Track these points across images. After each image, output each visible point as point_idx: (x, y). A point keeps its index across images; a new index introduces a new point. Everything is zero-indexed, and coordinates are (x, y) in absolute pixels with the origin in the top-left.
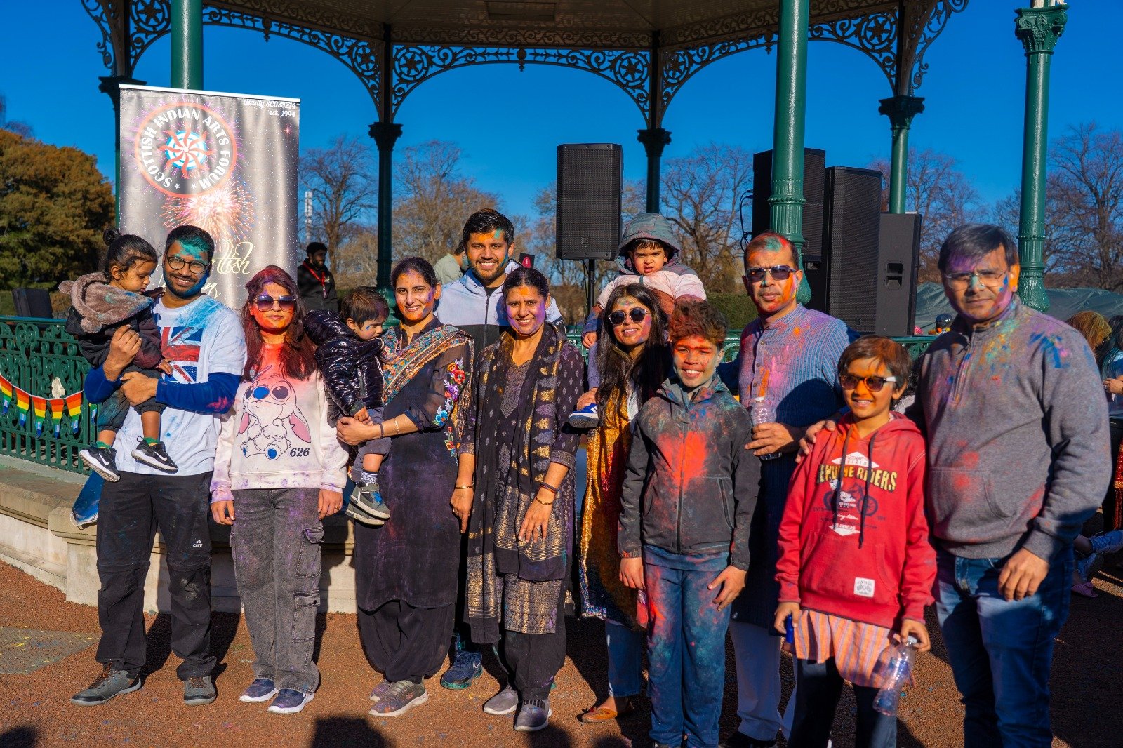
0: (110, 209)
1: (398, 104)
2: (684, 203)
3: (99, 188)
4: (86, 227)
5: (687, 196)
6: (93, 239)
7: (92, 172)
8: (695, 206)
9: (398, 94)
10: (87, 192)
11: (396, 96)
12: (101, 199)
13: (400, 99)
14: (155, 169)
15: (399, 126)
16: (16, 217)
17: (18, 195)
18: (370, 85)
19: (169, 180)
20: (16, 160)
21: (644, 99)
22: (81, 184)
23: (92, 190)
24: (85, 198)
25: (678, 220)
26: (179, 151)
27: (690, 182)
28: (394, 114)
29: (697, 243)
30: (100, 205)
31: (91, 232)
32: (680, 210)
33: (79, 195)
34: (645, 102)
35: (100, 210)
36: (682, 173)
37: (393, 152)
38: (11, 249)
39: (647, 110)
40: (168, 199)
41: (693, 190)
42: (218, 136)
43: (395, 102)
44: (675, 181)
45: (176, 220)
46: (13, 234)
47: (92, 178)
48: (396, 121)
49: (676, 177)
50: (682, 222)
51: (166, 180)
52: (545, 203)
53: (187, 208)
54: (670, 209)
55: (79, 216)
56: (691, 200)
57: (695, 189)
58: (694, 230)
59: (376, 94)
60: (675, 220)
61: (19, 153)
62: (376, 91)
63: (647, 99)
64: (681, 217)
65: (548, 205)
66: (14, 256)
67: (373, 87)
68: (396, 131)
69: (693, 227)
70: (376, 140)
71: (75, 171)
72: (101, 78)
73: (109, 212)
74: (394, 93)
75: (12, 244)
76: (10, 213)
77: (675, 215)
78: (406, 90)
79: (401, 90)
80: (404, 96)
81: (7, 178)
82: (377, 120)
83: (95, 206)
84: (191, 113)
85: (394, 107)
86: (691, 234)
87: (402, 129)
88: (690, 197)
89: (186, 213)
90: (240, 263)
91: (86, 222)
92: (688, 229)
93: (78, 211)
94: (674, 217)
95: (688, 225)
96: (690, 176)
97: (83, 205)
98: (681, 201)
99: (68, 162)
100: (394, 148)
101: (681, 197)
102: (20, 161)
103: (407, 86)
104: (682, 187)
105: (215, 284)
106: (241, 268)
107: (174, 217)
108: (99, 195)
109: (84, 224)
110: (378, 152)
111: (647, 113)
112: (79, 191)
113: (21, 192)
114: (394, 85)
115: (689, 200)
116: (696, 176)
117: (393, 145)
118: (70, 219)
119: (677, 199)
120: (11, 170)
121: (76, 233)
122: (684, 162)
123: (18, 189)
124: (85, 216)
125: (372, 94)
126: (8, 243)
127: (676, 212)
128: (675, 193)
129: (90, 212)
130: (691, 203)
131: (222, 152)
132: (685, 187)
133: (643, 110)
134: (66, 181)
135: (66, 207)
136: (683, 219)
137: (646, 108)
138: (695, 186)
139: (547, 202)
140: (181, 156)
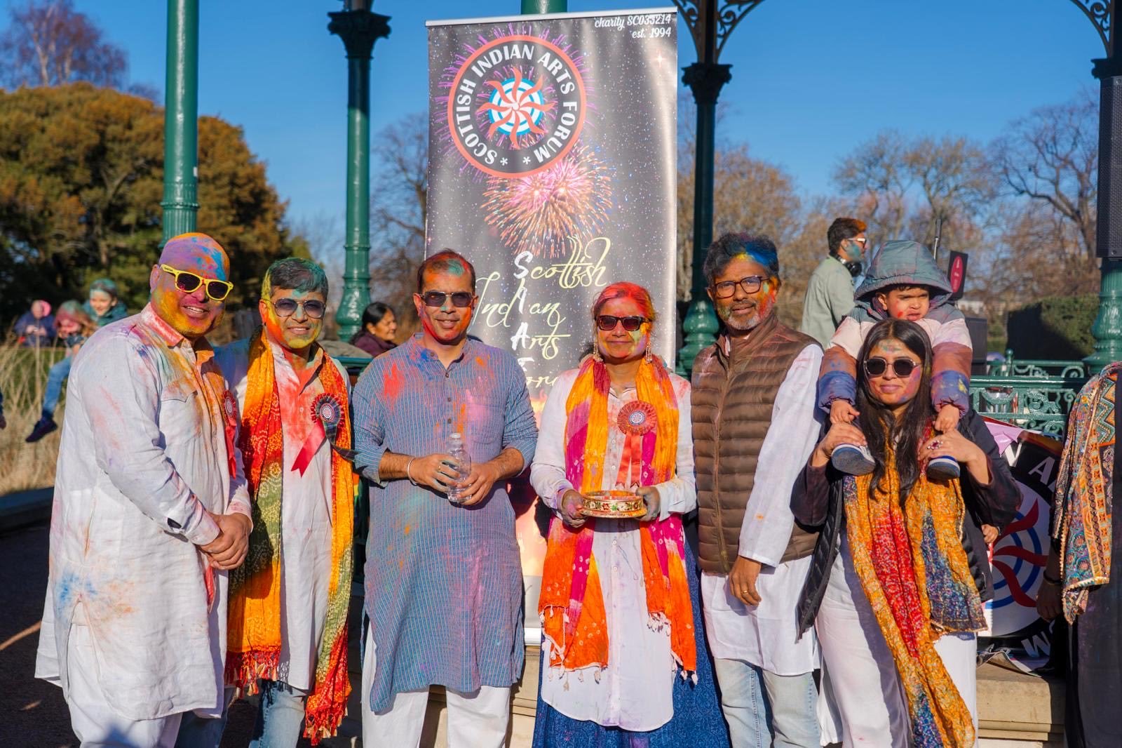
0: (263, 198)
1: (725, 36)
2: (1062, 172)
3: (249, 170)
4: (233, 223)
5: (1067, 162)
6: (241, 238)
7: (241, 149)
8: (1080, 176)
9: (725, 20)
10: (234, 175)
11: (723, 24)
12: (252, 185)
13: (728, 27)
14: (475, 138)
15: (727, 67)
16: (146, 211)
17: (148, 181)
18: (686, 9)
19: (493, 154)
20: (147, 135)
21: (1102, 12)
22: (228, 165)
23: (242, 172)
24: (233, 184)
25: (1054, 197)
26: (506, 109)
27: (1072, 140)
28: (719, 51)
29: (1083, 231)
30: (252, 193)
31: (240, 229)
32: (1056, 183)
33: (225, 180)
34: (1104, 17)
35: (251, 200)
36: (1060, 126)
37: (717, 106)
38: (137, 253)
39: (1108, 28)
40: (492, 182)
41: (1077, 152)
42: (559, 80)
43: (721, 32)
44: (1047, 140)
45: (503, 212)
46: (141, 233)
47: (241, 157)
48: (722, 60)
49: (1050, 134)
50: (1059, 201)
51: (489, 154)
52: (848, 176)
53: (517, 194)
54: (1040, 182)
55: (225, 208)
56: (1074, 167)
57: (1079, 150)
58: (1078, 212)
59: (695, 21)
60: (1049, 198)
61: (152, 125)
62: (694, 18)
63: (1107, 11)
64: (1057, 192)
65: (852, 180)
66: (141, 263)
67: (691, 11)
68: (723, 74)
69: (1076, 207)
70: (693, 89)
71: (220, 147)
72: (331, 14)
73: (263, 201)
74: (720, 19)
75: (139, 248)
76: (139, 205)
77: (1049, 190)
78: (738, 14)
79: (729, 14)
80: (734, 23)
81: (137, 159)
82: (695, 60)
83: (244, 194)
84: (521, 50)
85: (719, 41)
86: (1073, 218)
87: (731, 71)
88: (1071, 163)
89: (517, 201)
90: (592, 270)
91: (234, 216)
92: (1069, 211)
93: (224, 202)
94: (1046, 193)
95: (1070, 206)
96: (1072, 130)
97: (231, 193)
98: (1057, 169)
99: (212, 137)
100: (719, 99)
101: (1057, 164)
102: (153, 135)
103: (739, 9)
104: (1059, 148)
105: (557, 305)
106: (594, 278)
107: (499, 208)
108: (250, 179)
109: (230, 218)
110: (695, 106)
111: (1107, 34)
112: (225, 175)
113: (154, 178)
114: (719, 8)
115: (1070, 167)
116: (1082, 131)
117: (718, 95)
118: (214, 213)
119: (1053, 166)
120: (142, 149)
121: (222, 231)
122: (1062, 110)
123: (149, 173)
124: (232, 207)
125: (688, 21)
126: (134, 246)
127: (1052, 187)
128: (1049, 157)
129: (237, 203)
130: (1073, 172)
131: (565, 104)
132: (1064, 148)
133: (1100, 29)
134: (209, 160)
135: (208, 197)
136: (1060, 195)
137: (1105, 25)
138: (1080, 146)
139: (852, 175)
140: (509, 116)
